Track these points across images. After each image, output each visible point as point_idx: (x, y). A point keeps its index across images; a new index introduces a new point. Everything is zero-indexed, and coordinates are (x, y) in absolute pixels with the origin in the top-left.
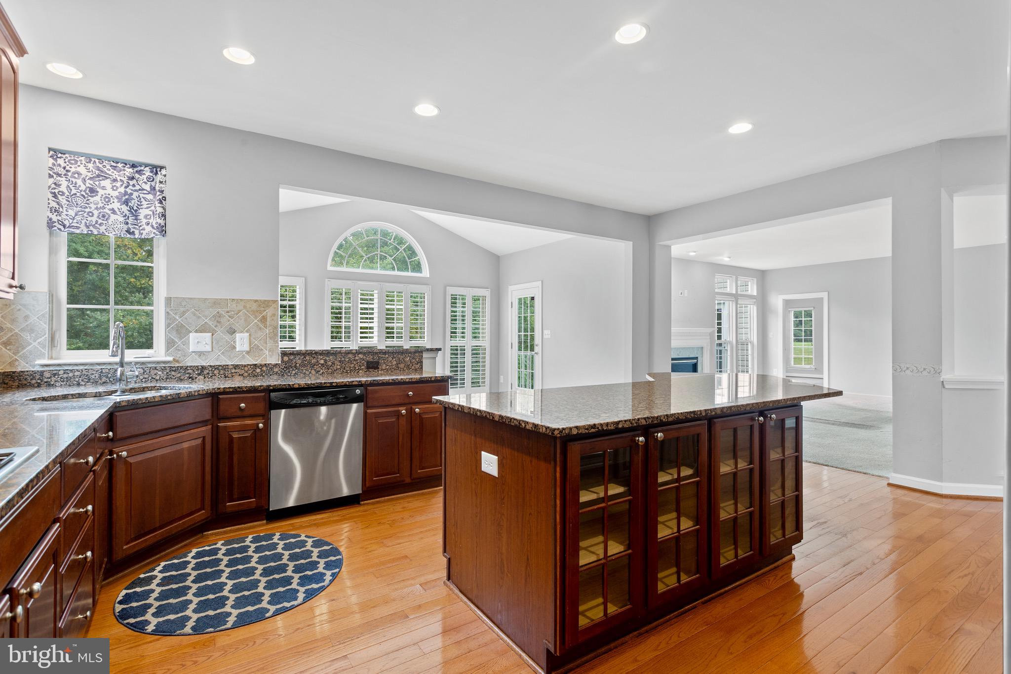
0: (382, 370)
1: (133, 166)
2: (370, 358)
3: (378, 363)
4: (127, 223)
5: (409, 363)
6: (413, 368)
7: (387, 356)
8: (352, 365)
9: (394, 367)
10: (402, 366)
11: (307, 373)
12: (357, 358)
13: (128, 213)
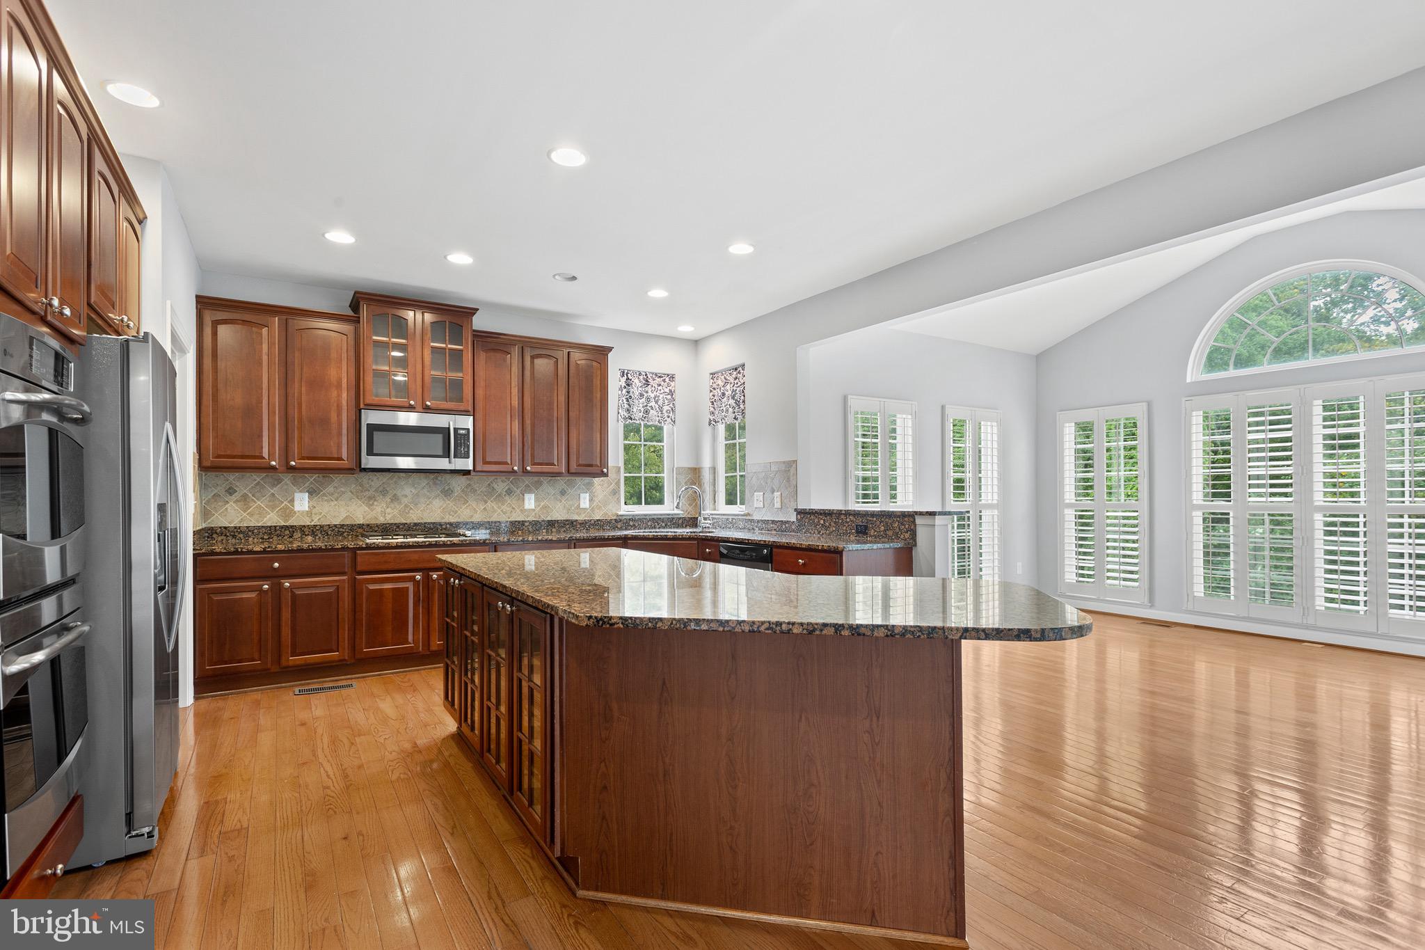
0: (871, 536)
1: (736, 369)
2: (859, 521)
3: (866, 527)
4: (734, 412)
5: (898, 529)
6: (902, 536)
7: (875, 519)
8: (844, 528)
9: (882, 533)
10: (890, 533)
11: (812, 532)
12: (848, 520)
13: (734, 404)
